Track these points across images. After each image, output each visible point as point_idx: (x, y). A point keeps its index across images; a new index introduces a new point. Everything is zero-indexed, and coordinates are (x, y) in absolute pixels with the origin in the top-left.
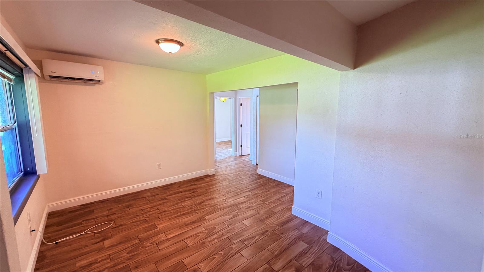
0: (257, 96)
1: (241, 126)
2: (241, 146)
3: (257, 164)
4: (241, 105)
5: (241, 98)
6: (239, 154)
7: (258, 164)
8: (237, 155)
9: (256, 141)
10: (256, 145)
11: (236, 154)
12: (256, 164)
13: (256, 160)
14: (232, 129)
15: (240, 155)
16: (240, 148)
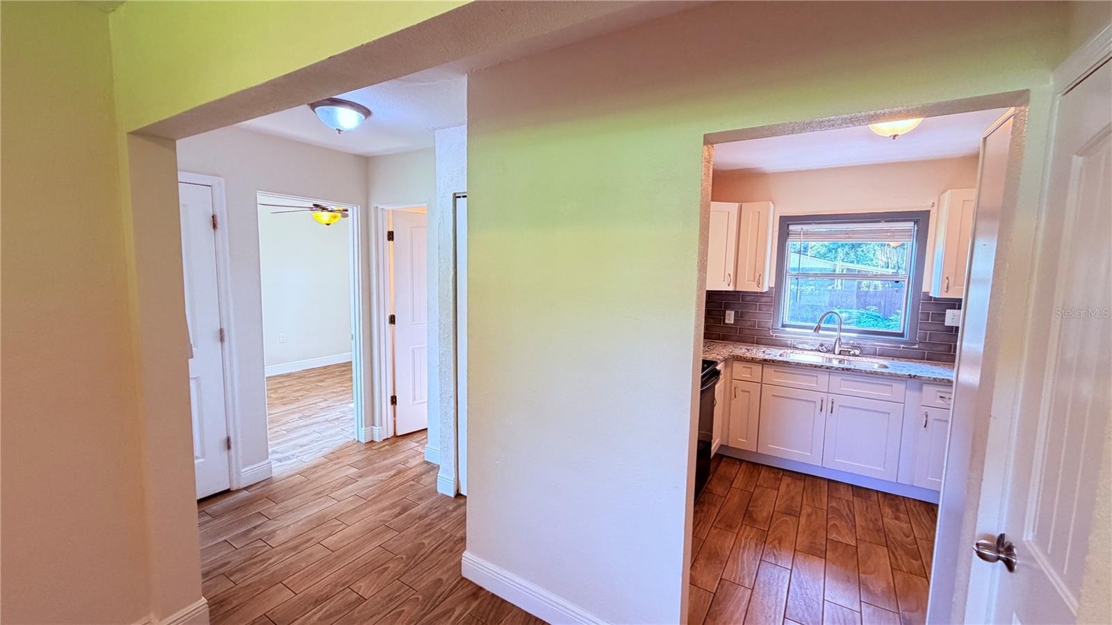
0: (456, 197)
1: (392, 320)
2: (394, 400)
3: (458, 495)
4: (391, 236)
5: (390, 208)
6: (382, 432)
7: (463, 492)
8: (377, 439)
9: (452, 393)
10: (453, 412)
11: (372, 435)
12: (452, 494)
13: (453, 476)
14: (353, 332)
15: (391, 434)
16: (390, 407)
